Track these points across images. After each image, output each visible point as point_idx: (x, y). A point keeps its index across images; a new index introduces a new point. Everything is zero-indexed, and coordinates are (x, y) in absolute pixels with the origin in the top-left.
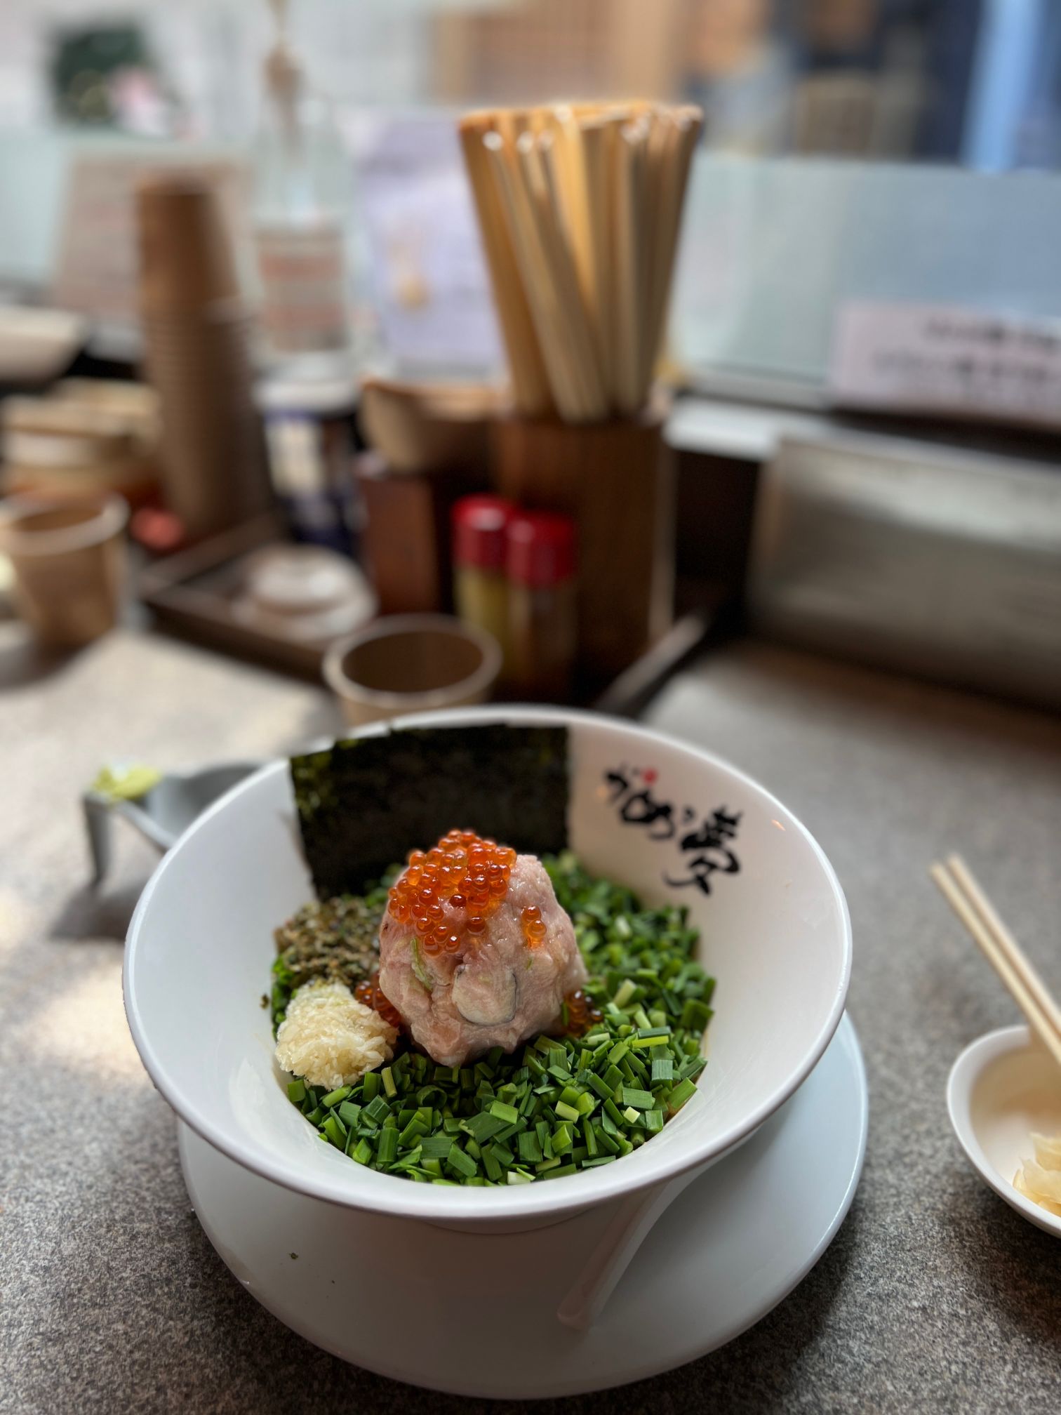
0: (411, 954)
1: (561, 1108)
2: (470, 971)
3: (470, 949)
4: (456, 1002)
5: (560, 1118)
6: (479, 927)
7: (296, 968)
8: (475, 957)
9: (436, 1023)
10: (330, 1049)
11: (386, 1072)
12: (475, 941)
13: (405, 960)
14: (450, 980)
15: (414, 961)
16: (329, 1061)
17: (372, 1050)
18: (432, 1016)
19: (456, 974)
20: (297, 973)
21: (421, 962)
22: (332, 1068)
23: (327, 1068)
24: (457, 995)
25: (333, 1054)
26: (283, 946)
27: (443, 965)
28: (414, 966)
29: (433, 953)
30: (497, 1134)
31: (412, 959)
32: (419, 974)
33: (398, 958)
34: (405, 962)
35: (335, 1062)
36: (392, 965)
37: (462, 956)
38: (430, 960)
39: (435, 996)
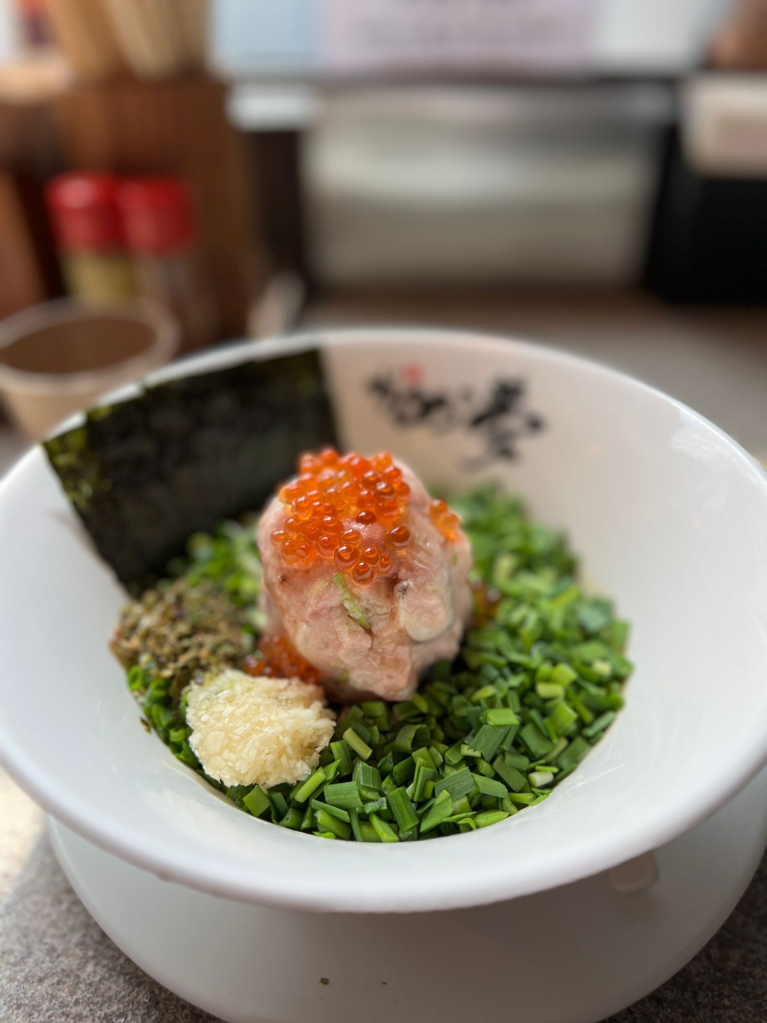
0: (340, 591)
1: (543, 690)
2: (415, 585)
3: (401, 563)
4: (405, 626)
5: (546, 700)
6: (403, 537)
7: (167, 673)
8: (411, 569)
9: (383, 659)
10: (281, 737)
11: (349, 735)
12: (403, 553)
13: (335, 602)
14: (392, 603)
15: (346, 599)
16: (282, 752)
17: (317, 719)
18: (376, 652)
19: (398, 594)
20: (172, 677)
21: (355, 597)
22: (289, 758)
23: (284, 760)
24: (405, 618)
25: (286, 740)
26: (130, 660)
27: (378, 591)
28: (347, 605)
29: (364, 581)
30: (502, 743)
31: (344, 597)
32: (354, 612)
33: (321, 604)
34: (332, 605)
35: (289, 750)
36: (316, 615)
37: (396, 574)
38: (364, 591)
39: (375, 630)
